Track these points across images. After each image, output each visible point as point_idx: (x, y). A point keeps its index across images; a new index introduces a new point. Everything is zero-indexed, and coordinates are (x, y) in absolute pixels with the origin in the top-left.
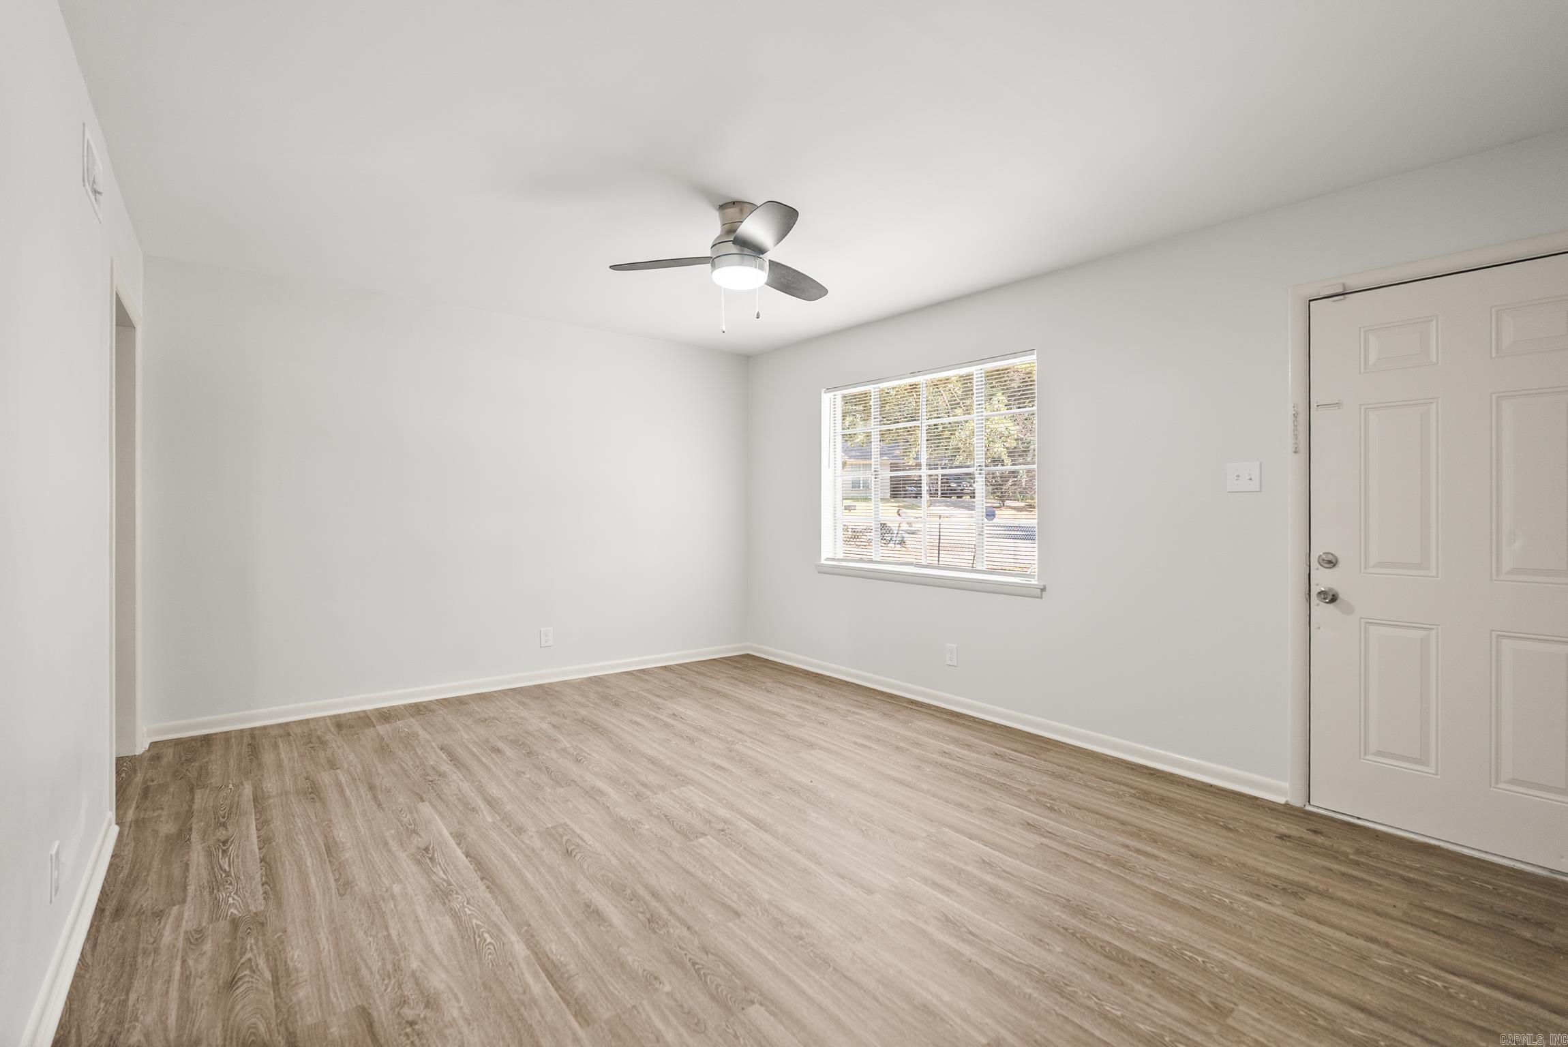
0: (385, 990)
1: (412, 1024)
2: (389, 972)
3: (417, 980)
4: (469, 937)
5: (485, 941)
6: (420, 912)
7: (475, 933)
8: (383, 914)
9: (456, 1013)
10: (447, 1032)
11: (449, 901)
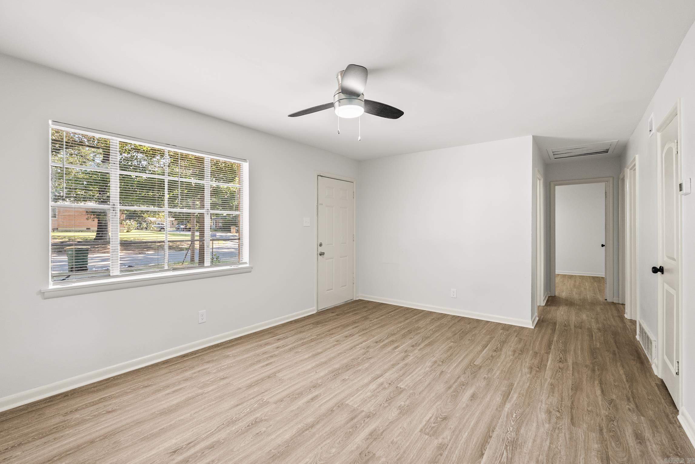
0: (562, 425)
1: (559, 411)
2: (558, 430)
3: (550, 420)
4: (520, 420)
5: (516, 415)
6: (530, 444)
7: (517, 420)
8: (548, 456)
9: (544, 405)
10: (549, 403)
11: (514, 439)
